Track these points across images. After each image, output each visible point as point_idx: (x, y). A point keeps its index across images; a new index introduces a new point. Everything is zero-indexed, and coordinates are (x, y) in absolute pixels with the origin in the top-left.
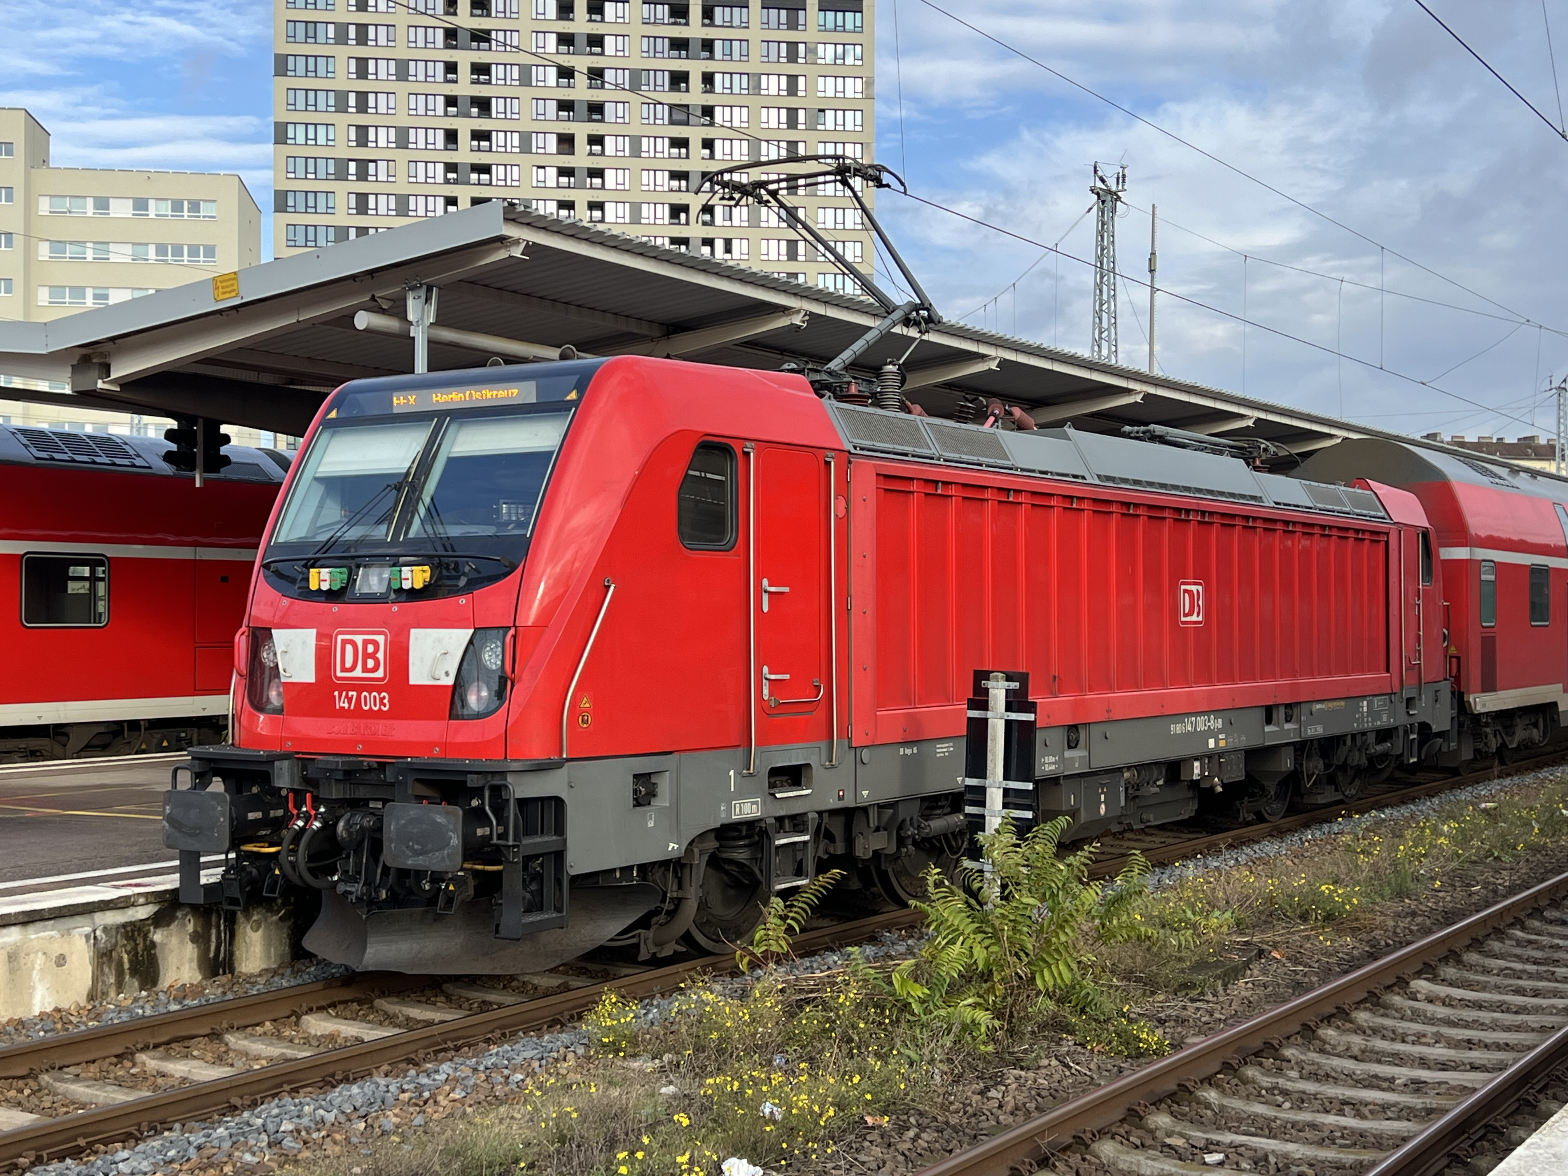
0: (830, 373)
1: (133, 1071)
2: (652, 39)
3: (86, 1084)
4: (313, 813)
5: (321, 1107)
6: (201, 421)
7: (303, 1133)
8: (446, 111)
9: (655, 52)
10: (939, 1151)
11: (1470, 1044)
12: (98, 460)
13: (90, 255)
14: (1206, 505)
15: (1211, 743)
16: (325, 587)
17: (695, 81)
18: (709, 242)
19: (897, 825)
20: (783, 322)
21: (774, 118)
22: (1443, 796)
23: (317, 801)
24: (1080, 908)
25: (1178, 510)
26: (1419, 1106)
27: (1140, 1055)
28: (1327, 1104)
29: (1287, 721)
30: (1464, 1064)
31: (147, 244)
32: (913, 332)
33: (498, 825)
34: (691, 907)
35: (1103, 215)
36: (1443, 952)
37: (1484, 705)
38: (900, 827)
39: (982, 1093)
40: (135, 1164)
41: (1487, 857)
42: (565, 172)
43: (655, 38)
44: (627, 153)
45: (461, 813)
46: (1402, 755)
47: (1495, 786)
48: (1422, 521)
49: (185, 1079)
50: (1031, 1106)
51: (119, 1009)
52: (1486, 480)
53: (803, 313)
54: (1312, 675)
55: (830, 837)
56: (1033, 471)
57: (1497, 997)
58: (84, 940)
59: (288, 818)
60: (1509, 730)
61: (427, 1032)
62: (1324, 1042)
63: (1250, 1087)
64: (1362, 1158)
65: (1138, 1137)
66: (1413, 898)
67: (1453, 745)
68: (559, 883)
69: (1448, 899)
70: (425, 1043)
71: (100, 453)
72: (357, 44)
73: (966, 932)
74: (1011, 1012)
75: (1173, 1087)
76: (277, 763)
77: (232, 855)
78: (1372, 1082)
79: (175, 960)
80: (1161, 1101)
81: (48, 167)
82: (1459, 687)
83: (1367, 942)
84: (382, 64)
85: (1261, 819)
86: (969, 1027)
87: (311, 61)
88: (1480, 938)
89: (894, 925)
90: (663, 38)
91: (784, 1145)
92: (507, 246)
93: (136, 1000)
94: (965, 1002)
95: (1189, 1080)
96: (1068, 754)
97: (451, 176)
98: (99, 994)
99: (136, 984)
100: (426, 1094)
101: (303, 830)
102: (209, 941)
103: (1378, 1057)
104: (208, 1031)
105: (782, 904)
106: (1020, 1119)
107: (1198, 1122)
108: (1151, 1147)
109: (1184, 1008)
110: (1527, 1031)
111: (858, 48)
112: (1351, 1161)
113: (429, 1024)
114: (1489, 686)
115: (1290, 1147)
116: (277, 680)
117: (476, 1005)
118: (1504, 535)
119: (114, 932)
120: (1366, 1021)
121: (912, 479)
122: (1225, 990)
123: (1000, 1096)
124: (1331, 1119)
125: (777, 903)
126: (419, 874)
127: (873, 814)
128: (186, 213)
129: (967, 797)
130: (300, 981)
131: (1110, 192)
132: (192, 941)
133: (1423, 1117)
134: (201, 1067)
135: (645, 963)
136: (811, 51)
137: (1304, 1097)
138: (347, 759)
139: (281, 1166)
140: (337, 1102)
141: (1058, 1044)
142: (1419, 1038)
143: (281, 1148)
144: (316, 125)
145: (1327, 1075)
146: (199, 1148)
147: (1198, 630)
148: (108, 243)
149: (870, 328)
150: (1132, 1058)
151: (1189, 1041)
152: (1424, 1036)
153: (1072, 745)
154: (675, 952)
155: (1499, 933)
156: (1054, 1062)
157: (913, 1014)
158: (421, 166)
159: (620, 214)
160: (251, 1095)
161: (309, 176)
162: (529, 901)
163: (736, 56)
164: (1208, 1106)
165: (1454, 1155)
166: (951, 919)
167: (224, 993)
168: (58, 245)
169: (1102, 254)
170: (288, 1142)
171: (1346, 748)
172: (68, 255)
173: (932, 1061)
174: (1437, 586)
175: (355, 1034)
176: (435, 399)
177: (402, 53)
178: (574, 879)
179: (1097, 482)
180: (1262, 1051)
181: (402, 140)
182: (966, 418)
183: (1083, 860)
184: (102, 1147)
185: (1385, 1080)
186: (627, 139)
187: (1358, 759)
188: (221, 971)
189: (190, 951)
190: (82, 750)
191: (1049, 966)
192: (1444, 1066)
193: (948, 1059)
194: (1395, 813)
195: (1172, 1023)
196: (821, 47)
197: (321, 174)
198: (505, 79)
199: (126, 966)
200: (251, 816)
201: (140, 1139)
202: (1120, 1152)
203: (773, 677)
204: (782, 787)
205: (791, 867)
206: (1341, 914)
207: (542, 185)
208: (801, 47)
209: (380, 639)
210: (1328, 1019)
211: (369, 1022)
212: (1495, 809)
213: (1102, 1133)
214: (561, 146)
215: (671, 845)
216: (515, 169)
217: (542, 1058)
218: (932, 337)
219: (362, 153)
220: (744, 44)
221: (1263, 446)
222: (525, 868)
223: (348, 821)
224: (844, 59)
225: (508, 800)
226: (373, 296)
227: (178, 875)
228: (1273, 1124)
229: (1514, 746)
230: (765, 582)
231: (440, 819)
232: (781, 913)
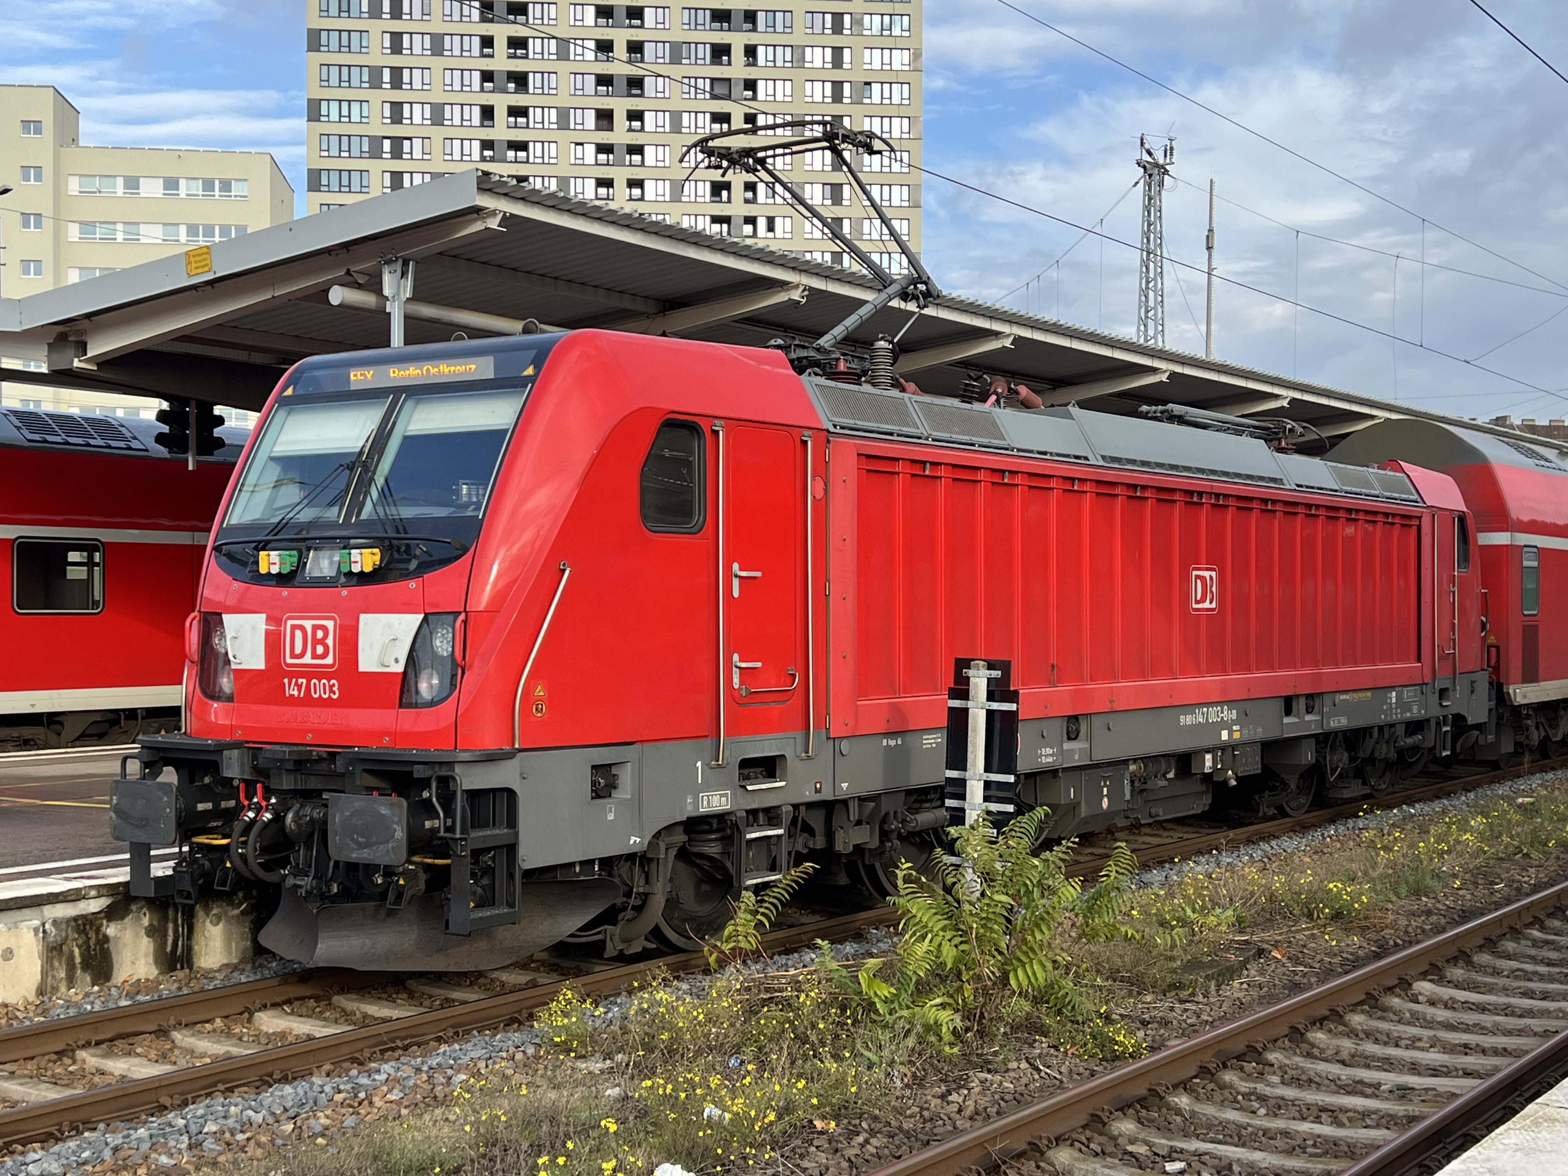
0: (818, 350)
1: (71, 1069)
2: (693, 11)
3: (20, 1081)
4: (264, 804)
5: (251, 1108)
6: (193, 403)
7: (227, 1135)
8: (482, 87)
9: (696, 24)
10: (887, 1157)
11: (1466, 1049)
12: (92, 442)
13: (120, 237)
14: (1219, 487)
15: (1225, 735)
16: (275, 570)
17: (738, 54)
18: (751, 220)
19: (879, 819)
20: (780, 298)
21: (819, 92)
22: (1480, 790)
23: (268, 792)
24: (1057, 905)
25: (1191, 493)
26: (1402, 1114)
27: (1116, 1058)
28: (1304, 1110)
29: (1308, 712)
30: (1456, 1069)
31: (178, 225)
32: (912, 307)
33: (446, 817)
34: (658, 902)
35: (1150, 190)
36: (1452, 952)
37: (1525, 697)
38: (884, 820)
39: (943, 1097)
40: (45, 1165)
41: (1515, 854)
42: (604, 148)
43: (696, 9)
44: (667, 129)
45: (405, 804)
46: (1434, 747)
47: (1535, 781)
48: (1460, 505)
49: (124, 1077)
50: (992, 1111)
51: (69, 1004)
52: (1531, 462)
53: (802, 288)
54: (1337, 665)
55: (808, 829)
56: (1031, 451)
57: (1503, 1000)
58: (32, 933)
59: (240, 809)
60: (1553, 722)
61: (382, 1028)
62: (1313, 1046)
63: (1226, 1092)
64: (1330, 1168)
65: (1100, 1144)
66: (1431, 895)
67: (1491, 738)
68: (511, 876)
69: (1469, 897)
70: (373, 1041)
71: (96, 435)
72: (392, 18)
73: (935, 930)
74: (982, 1013)
75: (1143, 1092)
76: (226, 753)
77: (186, 849)
78: (1356, 1088)
79: (129, 955)
80: (1129, 1106)
81: (78, 146)
82: (1498, 677)
83: (1375, 942)
84: (417, 38)
85: (1282, 813)
86: (933, 1028)
87: (345, 35)
88: (1494, 938)
89: (881, 922)
90: (704, 9)
91: (719, 1151)
92: (484, 218)
93: (87, 995)
94: (933, 1003)
95: (1161, 1084)
96: (1067, 746)
97: (488, 153)
98: (49, 989)
99: (88, 979)
100: (362, 1095)
101: (253, 822)
102: (165, 935)
103: (1367, 1061)
104: (155, 1028)
105: (753, 898)
106: (977, 1124)
107: (1165, 1129)
108: (1111, 1155)
109: (1172, 1009)
110: (1528, 1036)
111: (906, 19)
112: (1319, 1171)
113: (385, 1020)
114: (1531, 676)
115: (1257, 1156)
116: (227, 667)
117: (438, 1002)
118: (1549, 520)
119: (64, 926)
120: (1360, 1024)
121: (898, 459)
122: (1218, 991)
123: (960, 1100)
124: (1305, 1127)
125: (748, 897)
126: (370, 869)
127: (854, 807)
128: (217, 192)
129: (948, 789)
130: (259, 977)
131: (1157, 165)
132: (148, 936)
133: (1404, 1125)
134: (141, 1065)
135: (612, 959)
136: (857, 22)
137: (1281, 1102)
138: (295, 748)
139: (198, 1169)
140: (266, 1103)
141: (1031, 1046)
142: (1413, 1043)
143: (202, 1150)
144: (349, 101)
145: (1310, 1081)
146: (116, 1149)
147: (1209, 616)
148: (138, 224)
149: (865, 302)
150: (1107, 1061)
151: (1169, 1043)
152: (1420, 1040)
153: (1072, 736)
154: (644, 948)
155: (1515, 933)
156: (1024, 1065)
157: (880, 1015)
158: (457, 143)
159: (660, 192)
160: (182, 1094)
161: (343, 154)
162: (481, 897)
163: (779, 28)
164: (1178, 1112)
165: (1426, 1166)
166: (919, 915)
167: (180, 989)
168: (87, 226)
169: (1149, 230)
170: (209, 1144)
171: (1373, 741)
172: (98, 236)
173: (891, 1064)
174: (1473, 573)
175: (307, 1032)
176: (392, 375)
177: (437, 27)
178: (528, 874)
179: (1101, 463)
180: (1245, 1054)
181: (438, 117)
182: (971, 397)
183: (1060, 855)
184: (20, 1147)
185: (1370, 1085)
186: (667, 114)
187: (1386, 752)
188: (179, 966)
189: (146, 945)
190: (77, 739)
191: (1023, 965)
192: (1435, 1072)
193: (910, 1062)
194: (1426, 808)
195: (1156, 1025)
196: (867, 18)
197: (355, 152)
198: (542, 53)
199: (78, 960)
200: (201, 807)
201: (60, 1140)
202: (1076, 1159)
203: (744, 665)
204: (755, 779)
205: (765, 863)
206: (1349, 912)
207: (581, 162)
208: (847, 18)
209: (330, 624)
210: (1319, 1022)
211: (325, 1019)
212: (1533, 803)
213: (1059, 1140)
214: (600, 123)
215: (633, 839)
216: (553, 146)
217: (490, 1058)
218: (930, 311)
219: (397, 131)
220: (788, 15)
221: (1289, 426)
222: (476, 863)
223: (297, 814)
224: (890, 30)
225: (455, 792)
226: (348, 270)
227: (128, 869)
228: (1243, 1132)
229: (1559, 738)
230: (736, 566)
231: (384, 811)
232: (752, 908)
